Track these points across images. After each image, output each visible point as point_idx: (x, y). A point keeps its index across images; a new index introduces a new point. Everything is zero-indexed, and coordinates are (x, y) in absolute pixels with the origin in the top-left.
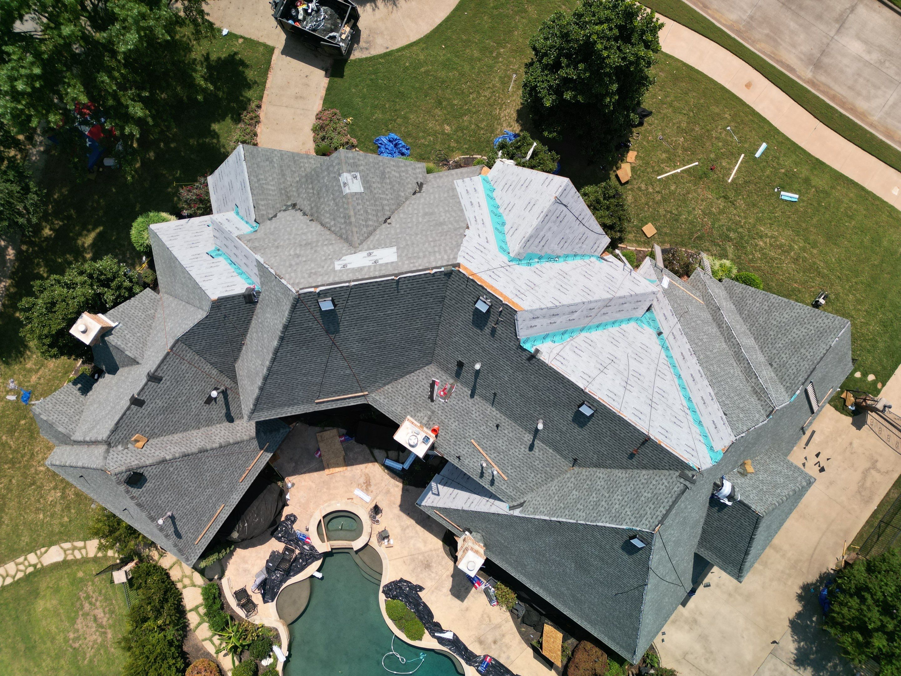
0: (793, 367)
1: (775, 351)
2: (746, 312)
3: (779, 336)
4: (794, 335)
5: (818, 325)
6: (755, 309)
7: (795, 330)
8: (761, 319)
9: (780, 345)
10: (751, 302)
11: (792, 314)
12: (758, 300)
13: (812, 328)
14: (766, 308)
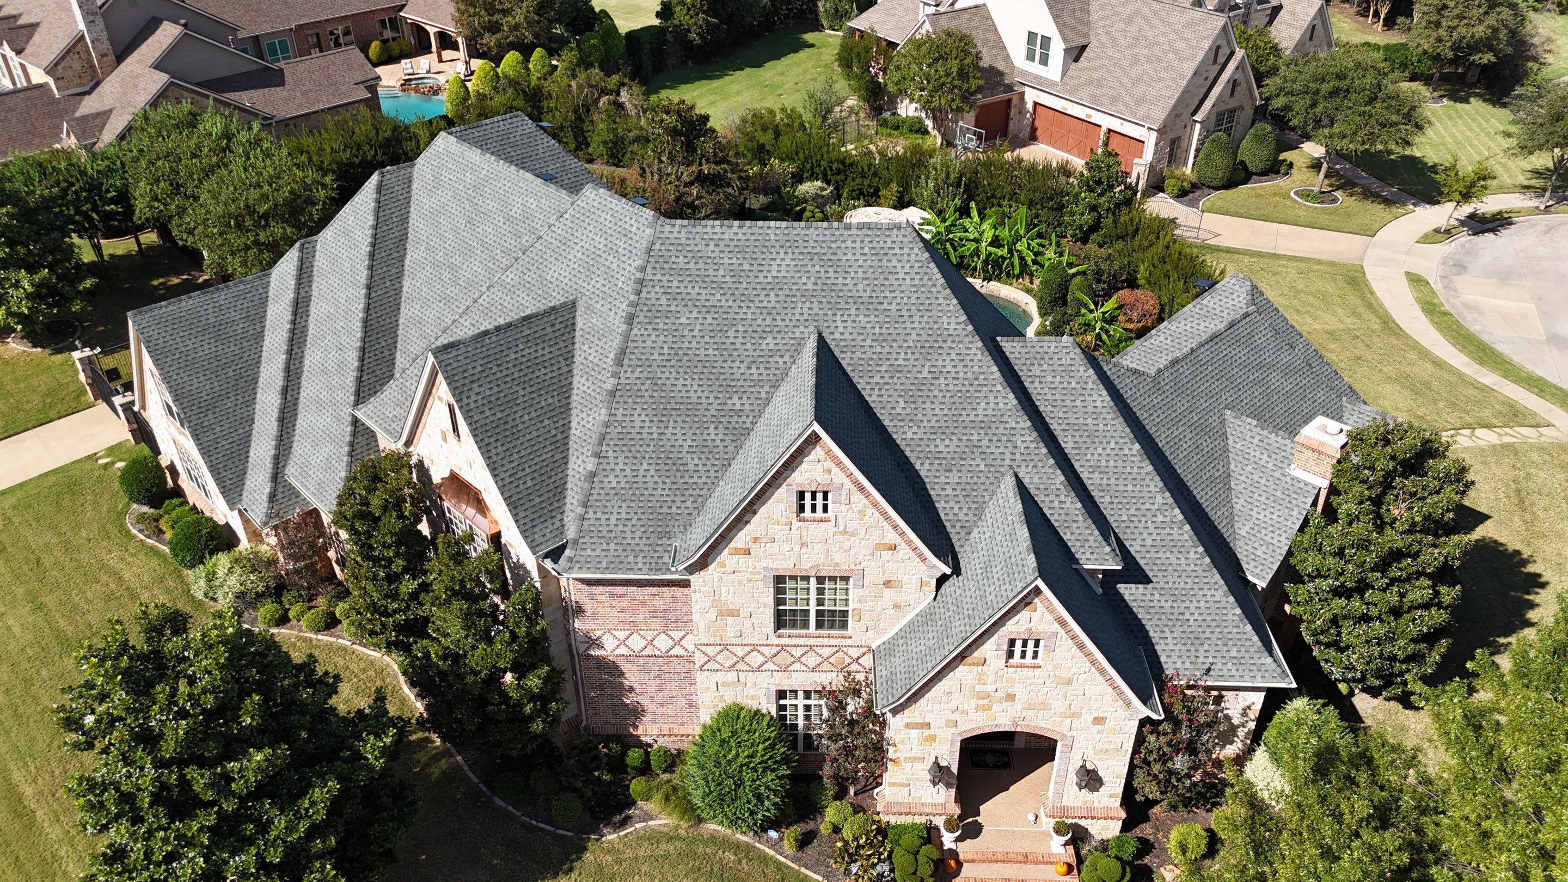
0: (239, 307)
1: (245, 344)
2: (241, 431)
3: (224, 361)
4: (206, 347)
5: (168, 338)
6: (227, 426)
7: (201, 354)
8: (229, 405)
9: (233, 348)
10: (224, 443)
11: (186, 379)
12: (212, 437)
13: (178, 340)
14: (211, 416)
